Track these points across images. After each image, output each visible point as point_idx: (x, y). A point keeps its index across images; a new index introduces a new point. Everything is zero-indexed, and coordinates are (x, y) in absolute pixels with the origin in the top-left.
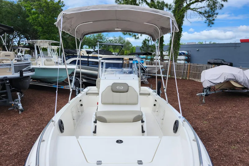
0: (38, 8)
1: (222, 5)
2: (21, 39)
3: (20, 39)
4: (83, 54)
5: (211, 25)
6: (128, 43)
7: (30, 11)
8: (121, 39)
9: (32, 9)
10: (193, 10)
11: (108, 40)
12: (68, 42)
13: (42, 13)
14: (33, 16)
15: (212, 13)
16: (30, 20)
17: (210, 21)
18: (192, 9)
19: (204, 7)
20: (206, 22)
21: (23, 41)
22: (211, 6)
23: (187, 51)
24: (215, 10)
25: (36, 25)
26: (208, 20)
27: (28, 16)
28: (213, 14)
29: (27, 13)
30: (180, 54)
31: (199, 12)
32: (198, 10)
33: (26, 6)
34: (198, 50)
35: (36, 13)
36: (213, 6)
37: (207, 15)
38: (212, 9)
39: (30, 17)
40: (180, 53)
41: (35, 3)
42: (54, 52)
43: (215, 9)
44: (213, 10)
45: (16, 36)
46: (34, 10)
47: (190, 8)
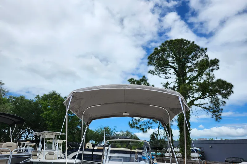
0: (54, 105)
1: (225, 102)
2: (30, 134)
3: (28, 134)
4: (88, 147)
5: (219, 120)
6: (136, 138)
7: (45, 108)
8: (128, 133)
9: (48, 106)
10: (198, 106)
11: (115, 134)
12: (74, 137)
13: (56, 109)
14: (47, 112)
15: (216, 109)
16: (43, 116)
17: (217, 116)
18: (196, 105)
19: (207, 103)
20: (213, 117)
21: (31, 136)
22: (214, 102)
23: (199, 148)
24: (219, 106)
25: (48, 120)
26: (214, 115)
27: (42, 112)
28: (218, 109)
29: (43, 109)
30: (193, 152)
31: (203, 107)
32: (202, 106)
33: (43, 104)
34: (210, 146)
35: (51, 109)
36: (216, 103)
37: (212, 110)
38: (215, 105)
39: (44, 113)
40: (192, 150)
41: (51, 101)
42: (58, 146)
43: (219, 104)
44: (217, 105)
45: (25, 131)
46: (49, 107)
47: (194, 104)
